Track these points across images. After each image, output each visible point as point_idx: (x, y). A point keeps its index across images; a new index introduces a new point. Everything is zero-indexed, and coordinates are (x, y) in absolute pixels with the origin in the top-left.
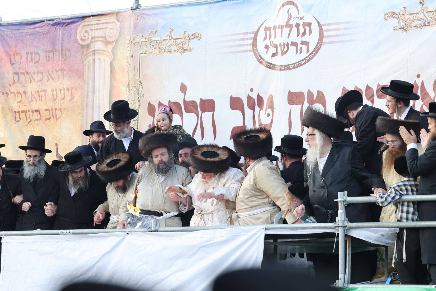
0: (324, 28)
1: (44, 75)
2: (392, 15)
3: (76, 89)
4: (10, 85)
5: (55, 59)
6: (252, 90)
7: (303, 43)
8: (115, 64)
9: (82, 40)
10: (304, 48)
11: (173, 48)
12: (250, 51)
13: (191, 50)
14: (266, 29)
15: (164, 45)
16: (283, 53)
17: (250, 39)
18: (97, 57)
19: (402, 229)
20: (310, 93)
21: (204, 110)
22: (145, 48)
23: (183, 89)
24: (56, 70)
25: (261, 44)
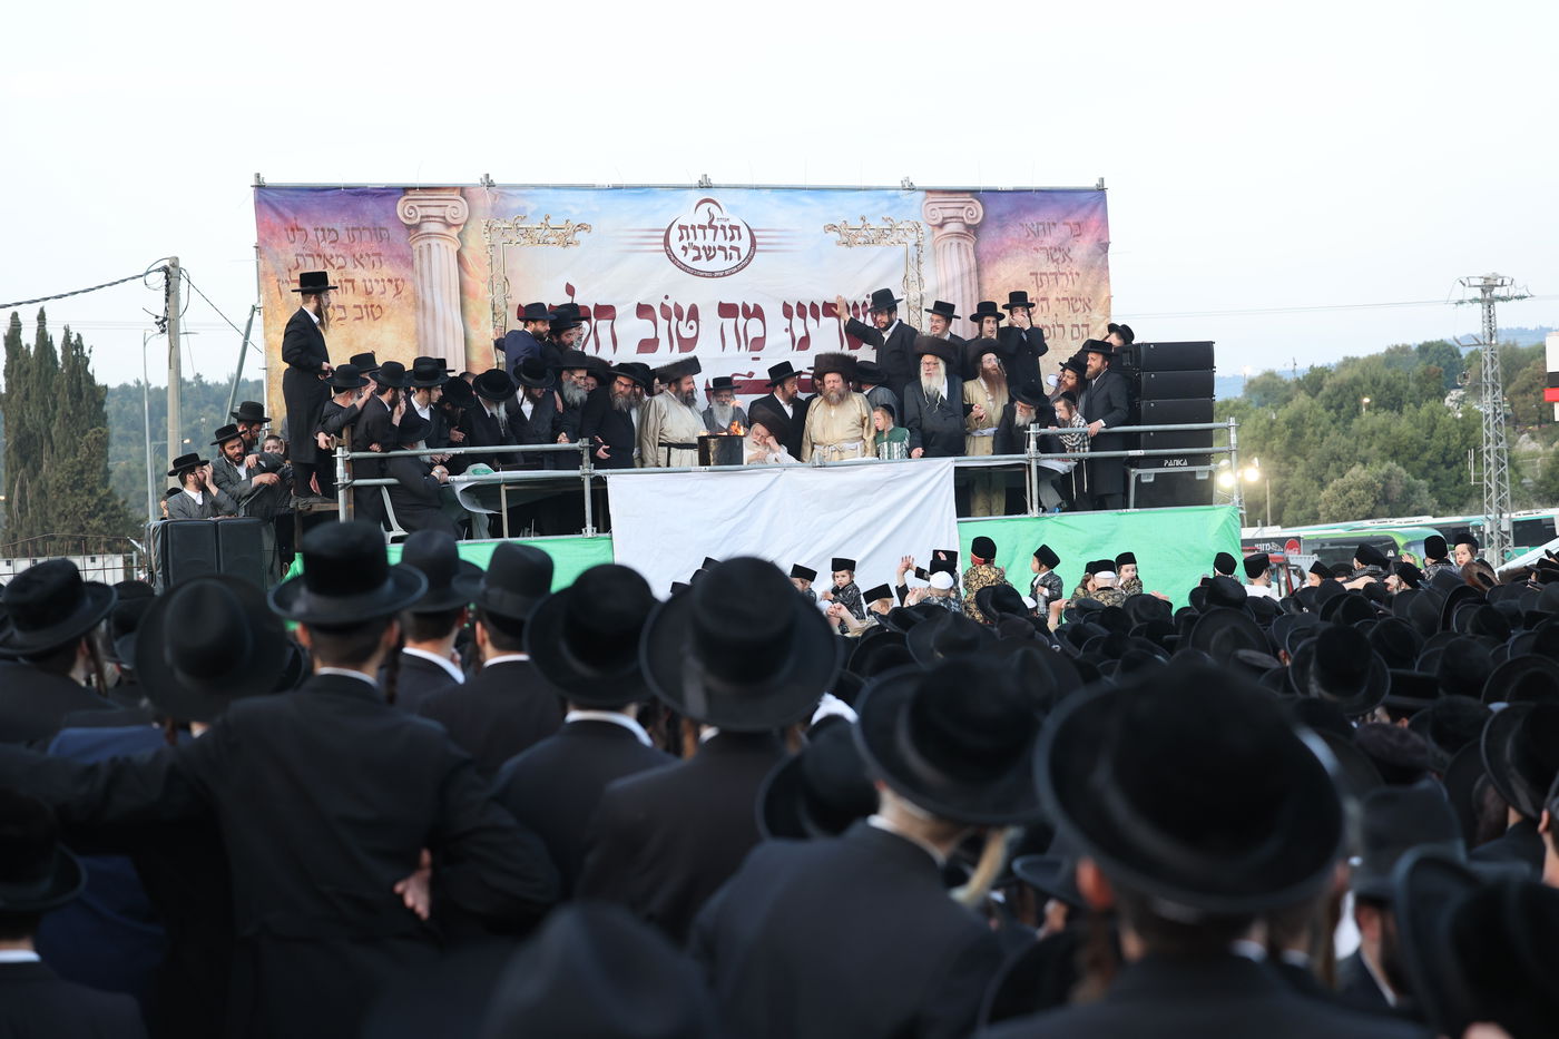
0: (755, 233)
1: (348, 260)
2: (833, 227)
3: (403, 281)
4: (290, 270)
5: (364, 239)
6: (667, 297)
7: (732, 248)
8: (467, 255)
9: (406, 217)
10: (735, 254)
11: (551, 240)
12: (661, 251)
13: (577, 244)
14: (681, 227)
15: (538, 234)
16: (709, 258)
17: (661, 237)
18: (434, 242)
19: (1080, 461)
20: (745, 307)
21: (598, 317)
22: (509, 237)
23: (570, 290)
24: (368, 255)
25: (676, 246)
